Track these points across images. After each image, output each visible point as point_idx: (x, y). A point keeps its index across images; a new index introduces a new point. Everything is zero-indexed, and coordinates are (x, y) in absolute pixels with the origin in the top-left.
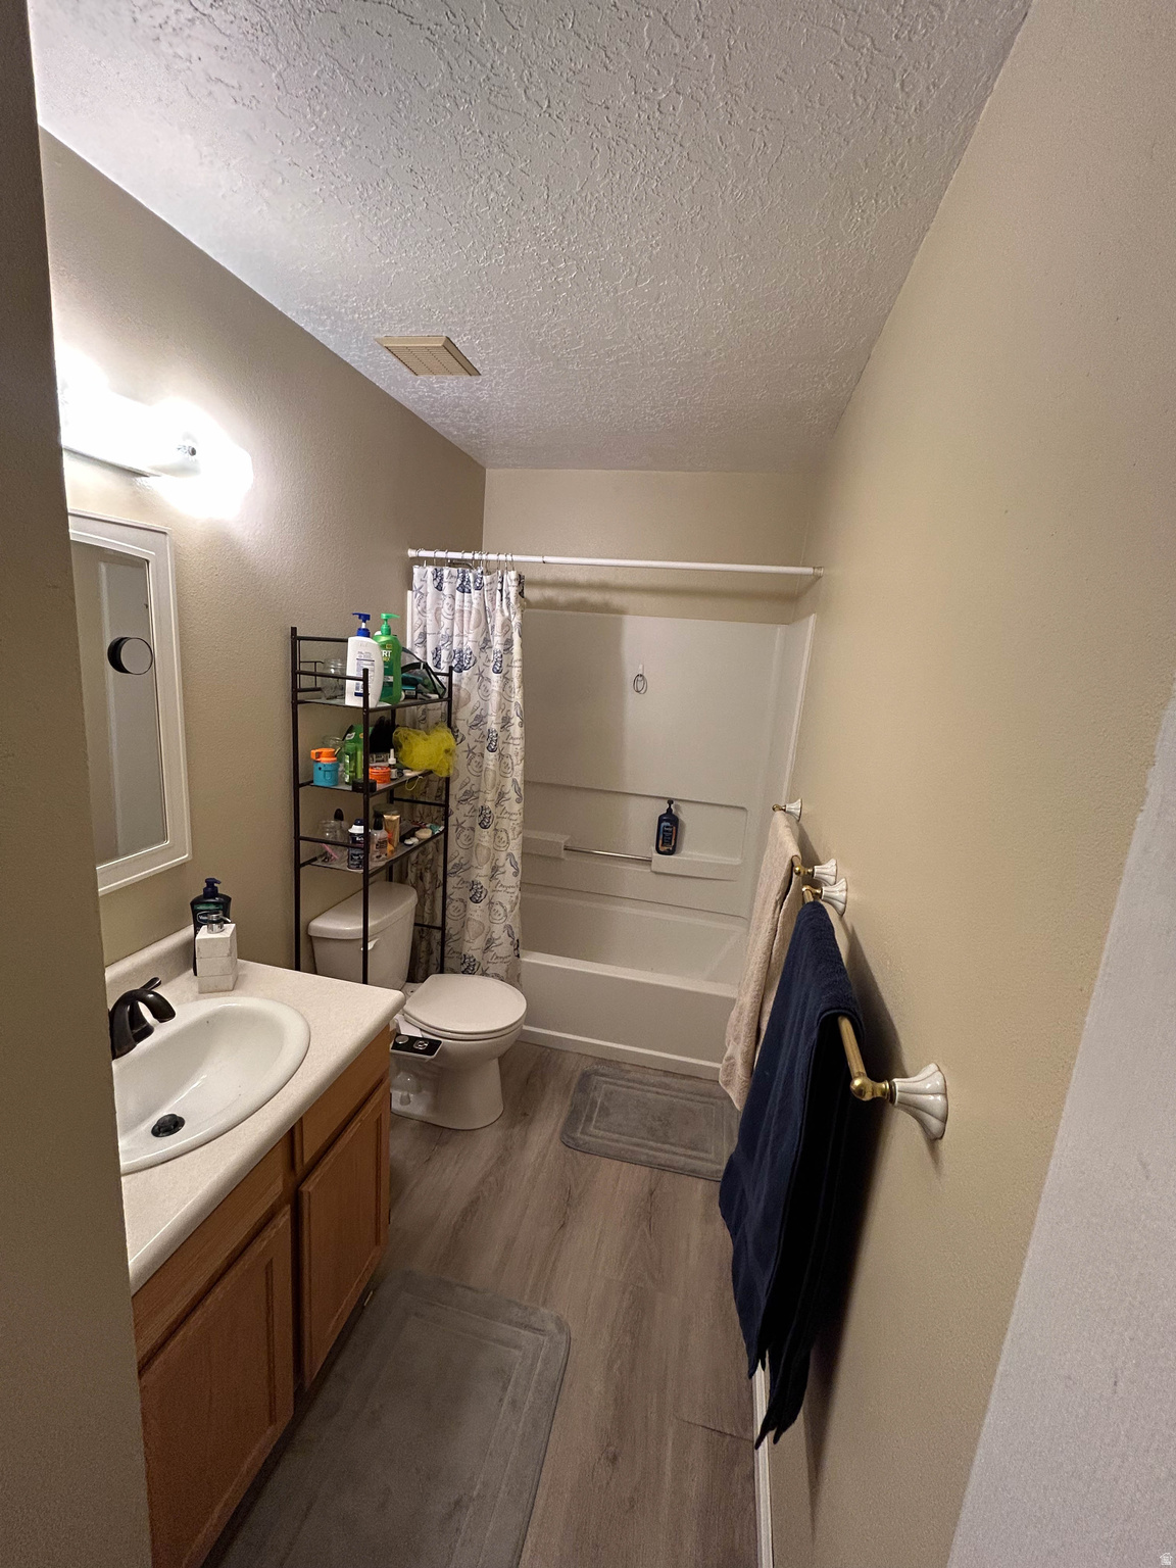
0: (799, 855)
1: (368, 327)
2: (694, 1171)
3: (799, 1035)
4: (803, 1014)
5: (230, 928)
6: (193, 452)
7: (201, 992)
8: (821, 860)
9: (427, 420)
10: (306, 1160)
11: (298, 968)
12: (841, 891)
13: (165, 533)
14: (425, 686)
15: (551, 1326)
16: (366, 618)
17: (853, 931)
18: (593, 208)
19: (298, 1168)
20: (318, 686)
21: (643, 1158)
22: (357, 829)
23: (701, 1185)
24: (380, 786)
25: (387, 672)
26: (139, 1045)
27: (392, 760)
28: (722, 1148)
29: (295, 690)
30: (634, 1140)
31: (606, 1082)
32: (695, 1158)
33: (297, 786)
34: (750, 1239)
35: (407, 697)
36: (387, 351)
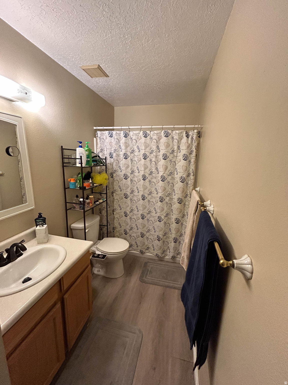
0: (199, 199)
1: (77, 63)
2: (175, 287)
3: (202, 248)
4: (203, 242)
5: (45, 226)
6: (26, 94)
7: (38, 244)
8: (206, 201)
9: (97, 93)
10: (65, 289)
11: (68, 237)
12: (212, 208)
13: (21, 118)
14: (99, 162)
15: (137, 332)
16: (81, 143)
17: (216, 218)
18: (133, 15)
19: (63, 291)
20: (70, 162)
21: (161, 284)
22: (81, 200)
23: (177, 290)
24: (87, 188)
25: (87, 158)
26: (18, 258)
27: (91, 181)
28: (182, 281)
29: (63, 163)
30: (159, 279)
31: (151, 265)
32: (175, 284)
33: (65, 189)
34: (190, 308)
35: (94, 165)
36: (83, 70)
